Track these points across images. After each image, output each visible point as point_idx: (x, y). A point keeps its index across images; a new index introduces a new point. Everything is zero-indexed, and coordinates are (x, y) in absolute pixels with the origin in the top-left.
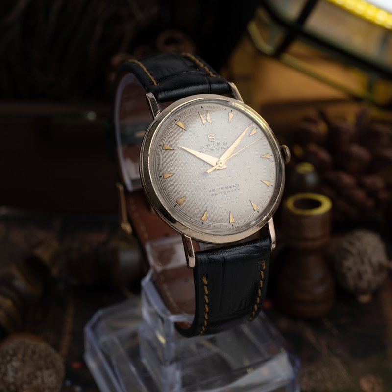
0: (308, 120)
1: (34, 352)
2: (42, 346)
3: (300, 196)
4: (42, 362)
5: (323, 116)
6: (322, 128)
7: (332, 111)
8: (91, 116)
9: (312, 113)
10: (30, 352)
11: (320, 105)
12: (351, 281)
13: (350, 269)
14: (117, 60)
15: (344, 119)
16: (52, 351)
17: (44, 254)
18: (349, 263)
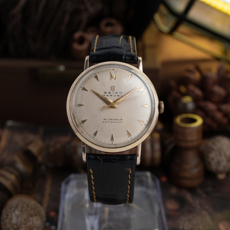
0: (189, 71)
1: (28, 206)
2: (32, 203)
3: (184, 116)
4: (32, 212)
5: (198, 69)
6: (197, 76)
7: (203, 66)
8: (62, 68)
9: (191, 67)
10: (25, 206)
11: (196, 63)
12: (214, 166)
13: (213, 159)
14: (77, 35)
15: (210, 70)
16: (39, 205)
17: (34, 149)
18: (212, 155)
